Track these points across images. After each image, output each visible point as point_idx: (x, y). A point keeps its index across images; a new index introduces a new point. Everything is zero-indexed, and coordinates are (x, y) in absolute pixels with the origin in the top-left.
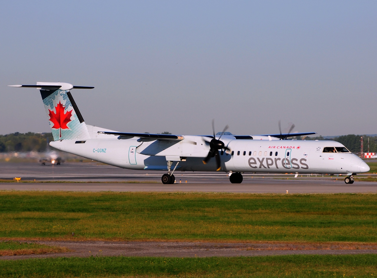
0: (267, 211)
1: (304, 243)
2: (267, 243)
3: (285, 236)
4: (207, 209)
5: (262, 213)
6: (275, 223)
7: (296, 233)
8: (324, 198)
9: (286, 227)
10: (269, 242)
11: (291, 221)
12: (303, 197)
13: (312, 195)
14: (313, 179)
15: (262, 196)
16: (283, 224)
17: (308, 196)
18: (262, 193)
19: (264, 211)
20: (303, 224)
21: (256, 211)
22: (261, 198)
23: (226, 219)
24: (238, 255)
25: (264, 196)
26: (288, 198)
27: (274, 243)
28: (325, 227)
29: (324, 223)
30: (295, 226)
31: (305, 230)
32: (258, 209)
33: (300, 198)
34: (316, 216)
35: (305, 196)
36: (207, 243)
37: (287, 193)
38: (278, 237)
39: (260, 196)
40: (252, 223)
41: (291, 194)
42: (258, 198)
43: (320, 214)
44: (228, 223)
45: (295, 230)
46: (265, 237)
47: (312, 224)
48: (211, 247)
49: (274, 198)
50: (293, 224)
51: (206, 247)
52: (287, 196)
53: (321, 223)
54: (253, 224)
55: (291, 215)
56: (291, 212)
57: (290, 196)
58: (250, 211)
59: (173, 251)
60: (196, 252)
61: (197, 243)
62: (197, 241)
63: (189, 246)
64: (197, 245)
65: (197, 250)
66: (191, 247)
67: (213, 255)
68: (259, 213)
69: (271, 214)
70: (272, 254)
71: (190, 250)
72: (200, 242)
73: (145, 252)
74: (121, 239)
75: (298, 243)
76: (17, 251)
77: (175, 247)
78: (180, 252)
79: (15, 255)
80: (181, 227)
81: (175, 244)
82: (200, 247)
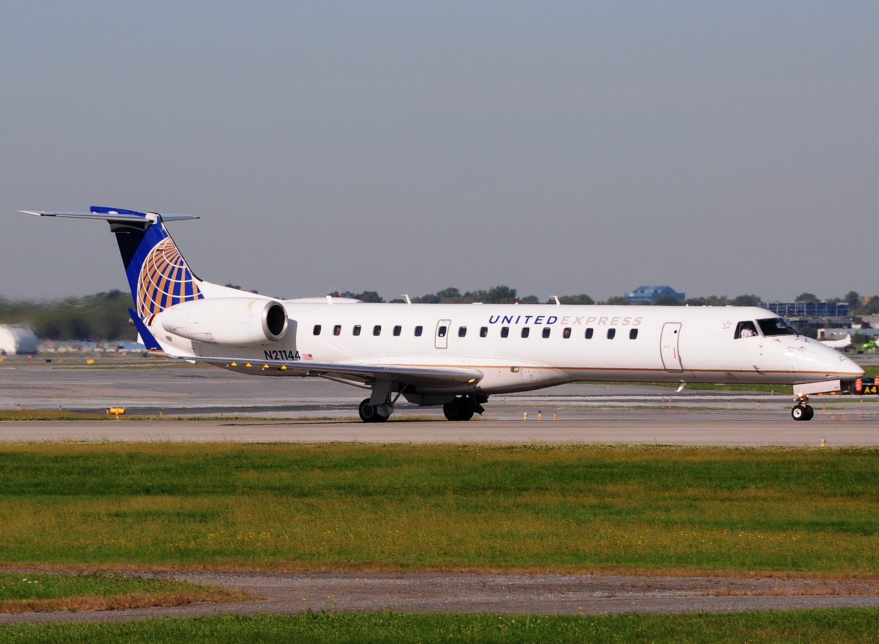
0: (771, 492)
1: (870, 577)
3: (818, 558)
4: (610, 488)
5: (756, 499)
6: (793, 525)
7: (848, 549)
9: (820, 535)
10: (775, 574)
11: (833, 518)
12: (864, 454)
15: (756, 454)
16: (813, 526)
18: (754, 445)
19: (762, 494)
20: (866, 527)
21: (742, 493)
22: (753, 457)
23: (661, 514)
24: (698, 608)
25: (761, 454)
26: (826, 457)
27: (789, 576)
30: (845, 531)
31: (872, 542)
32: (745, 487)
33: (858, 459)
35: (870, 452)
36: (610, 577)
37: (823, 444)
38: (798, 560)
39: (750, 451)
40: (730, 524)
41: (834, 446)
42: (745, 457)
44: (668, 525)
45: (845, 542)
46: (764, 562)
48: (622, 587)
49: (788, 458)
50: (842, 527)
51: (608, 587)
52: (821, 452)
54: (732, 526)
55: (834, 503)
56: (835, 495)
57: (831, 452)
58: (726, 494)
59: (521, 597)
60: (581, 601)
61: (586, 577)
62: (585, 571)
63: (563, 585)
64: (585, 582)
65: (585, 595)
66: (569, 588)
67: (627, 609)
68: (748, 499)
69: (780, 500)
70: (783, 606)
71: (566, 595)
72: (592, 574)
73: (450, 599)
74: (386, 565)
75: (855, 577)
76: (117, 600)
77: (525, 588)
78: (541, 601)
79: (111, 609)
80: (541, 537)
81: (527, 581)
82: (592, 588)
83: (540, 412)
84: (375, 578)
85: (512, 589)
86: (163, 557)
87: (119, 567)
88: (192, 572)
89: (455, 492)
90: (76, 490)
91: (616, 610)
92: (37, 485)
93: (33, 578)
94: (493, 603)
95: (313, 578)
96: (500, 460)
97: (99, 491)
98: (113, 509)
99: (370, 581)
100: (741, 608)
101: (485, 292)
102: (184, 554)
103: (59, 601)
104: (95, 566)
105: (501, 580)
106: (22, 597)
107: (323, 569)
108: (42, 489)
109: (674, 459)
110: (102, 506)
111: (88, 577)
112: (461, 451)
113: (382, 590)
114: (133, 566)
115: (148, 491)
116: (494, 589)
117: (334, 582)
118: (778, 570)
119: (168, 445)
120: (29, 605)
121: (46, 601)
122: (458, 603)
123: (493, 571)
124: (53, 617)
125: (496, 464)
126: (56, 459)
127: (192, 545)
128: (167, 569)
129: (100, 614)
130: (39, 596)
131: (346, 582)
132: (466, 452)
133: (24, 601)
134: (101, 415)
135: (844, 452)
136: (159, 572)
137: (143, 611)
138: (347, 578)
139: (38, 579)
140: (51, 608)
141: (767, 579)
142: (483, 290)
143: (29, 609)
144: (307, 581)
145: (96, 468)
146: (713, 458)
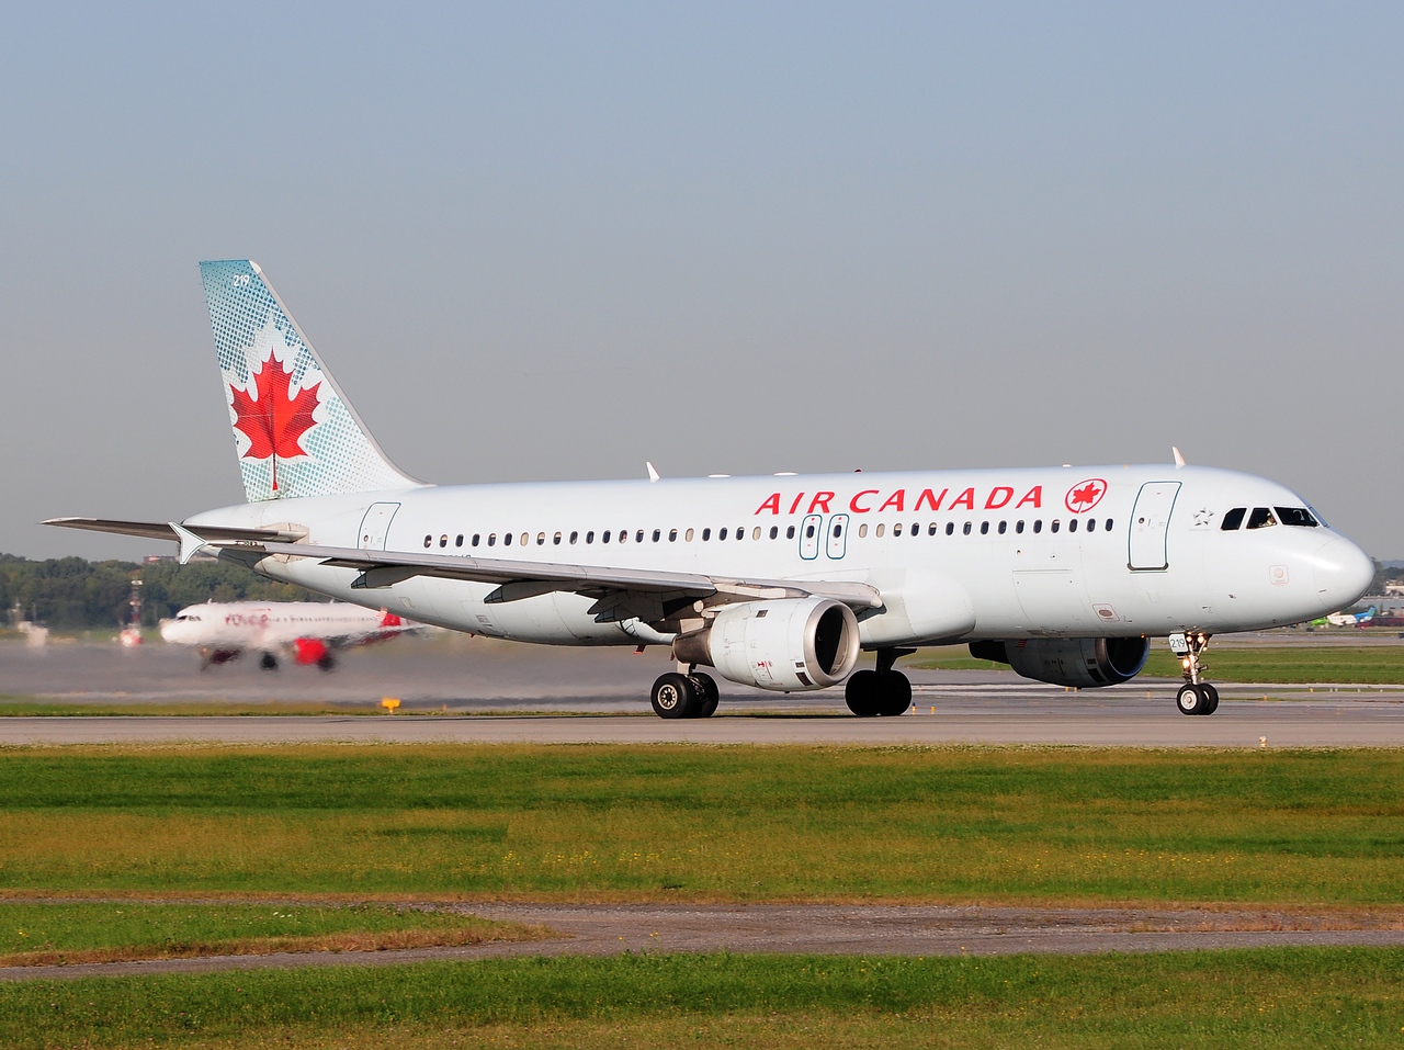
0: (1198, 804)
1: (1320, 909)
2: (1198, 908)
3: (1257, 886)
4: (1000, 799)
5: (1179, 811)
6: (1226, 843)
7: (1294, 875)
8: (1385, 760)
9: (1259, 857)
10: (1205, 904)
11: (1274, 836)
12: (1314, 757)
13: (1344, 750)
14: (1348, 699)
15: (1181, 757)
16: (1249, 845)
17: (1332, 756)
18: (1180, 746)
19: (1187, 805)
20: (1314, 847)
21: (1162, 805)
22: (1176, 761)
23: (1064, 832)
24: (1104, 948)
25: (1186, 757)
26: (1266, 761)
27: (1220, 908)
28: (1387, 856)
29: (1383, 843)
30: (1289, 851)
31: (1322, 866)
32: (1167, 798)
33: (1307, 762)
34: (1357, 820)
35: (1322, 755)
36: (1000, 909)
37: (1263, 745)
38: (1231, 888)
39: (1172, 754)
40: (1148, 844)
41: (1277, 748)
42: (1167, 761)
43: (1372, 815)
44: (1069, 843)
45: (1289, 865)
46: (1190, 891)
47: (1342, 848)
48: (1016, 922)
49: (1219, 762)
50: (1283, 846)
51: (998, 922)
52: (1261, 754)
53: (1376, 843)
54: (1150, 847)
55: (1278, 817)
56: (1277, 808)
57: (1273, 755)
58: (1143, 806)
59: (891, 934)
60: (964, 939)
61: (970, 909)
62: (968, 902)
63: (943, 919)
64: (969, 915)
65: (967, 931)
66: (949, 922)
67: (1021, 949)
68: (1170, 813)
69: (1211, 813)
70: (1214, 945)
71: (945, 932)
72: (978, 905)
73: (800, 937)
74: (722, 896)
75: (1301, 908)
76: (390, 938)
77: (896, 923)
78: (914, 939)
79: (383, 949)
80: (915, 859)
81: (897, 914)
82: (978, 922)
84: (709, 912)
85: (878, 924)
86: (448, 883)
87: (392, 898)
88: (482, 904)
89: (809, 804)
90: (339, 802)
91: (1009, 950)
92: (288, 796)
93: (285, 911)
94: (854, 943)
95: (633, 911)
96: (864, 765)
97: (365, 803)
98: (384, 824)
99: (703, 915)
100: (1162, 947)
102: (472, 882)
103: (318, 940)
104: (363, 896)
105: (866, 913)
106: (272, 935)
107: (645, 900)
108: (295, 800)
109: (1079, 763)
110: (369, 820)
111: (353, 909)
112: (816, 754)
113: (721, 926)
114: (410, 897)
115: (426, 804)
116: (855, 924)
117: (659, 916)
118: (1207, 900)
119: (454, 747)
120: (282, 945)
121: (301, 939)
122: (812, 944)
123: (855, 902)
124: (308, 959)
125: (860, 769)
126: (315, 765)
127: (483, 870)
128: (451, 900)
129: (369, 956)
130: (293, 933)
131: (675, 916)
132: (822, 755)
133: (276, 940)
134: (371, 710)
135: (1290, 754)
136: (442, 905)
137: (422, 953)
138: (674, 910)
139: (292, 912)
140: (308, 949)
141: (1194, 911)
143: (282, 949)
144: (626, 915)
145: (364, 775)
146: (1127, 762)
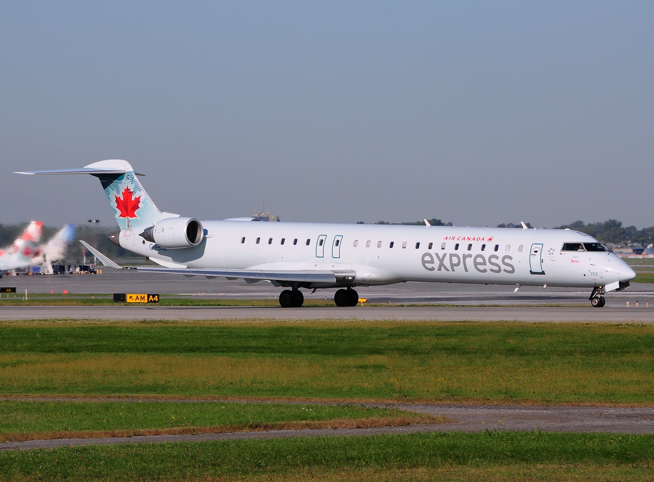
59: (625, 422)
73: (578, 424)
74: (536, 401)
76: (362, 421)
77: (628, 417)
78: (638, 425)
79: (359, 427)
80: (638, 383)
81: (629, 412)
83: (637, 302)
84: (529, 409)
85: (619, 417)
87: (363, 401)
88: (410, 404)
89: (581, 353)
90: (335, 351)
93: (308, 407)
94: (607, 426)
95: (489, 409)
96: (611, 333)
98: (359, 362)
99: (526, 411)
101: (601, 223)
103: (326, 422)
104: (348, 400)
105: (612, 411)
106: (302, 419)
107: (495, 403)
108: (312, 350)
110: (351, 361)
111: (344, 407)
112: (585, 327)
114: (373, 400)
116: (608, 417)
117: (502, 411)
119: (394, 323)
120: (307, 425)
121: (317, 422)
122: (584, 426)
123: (607, 405)
124: (322, 433)
125: (609, 335)
126: (323, 331)
128: (394, 402)
129: (352, 431)
130: (313, 419)
131: (510, 412)
132: (589, 328)
133: (304, 422)
136: (389, 405)
137: (380, 430)
138: (511, 409)
139: (312, 408)
140: (320, 427)
142: (600, 222)
143: (307, 427)
144: (485, 411)
145: (348, 337)
